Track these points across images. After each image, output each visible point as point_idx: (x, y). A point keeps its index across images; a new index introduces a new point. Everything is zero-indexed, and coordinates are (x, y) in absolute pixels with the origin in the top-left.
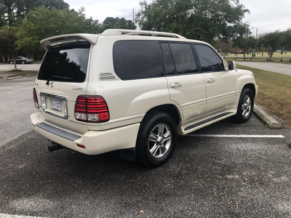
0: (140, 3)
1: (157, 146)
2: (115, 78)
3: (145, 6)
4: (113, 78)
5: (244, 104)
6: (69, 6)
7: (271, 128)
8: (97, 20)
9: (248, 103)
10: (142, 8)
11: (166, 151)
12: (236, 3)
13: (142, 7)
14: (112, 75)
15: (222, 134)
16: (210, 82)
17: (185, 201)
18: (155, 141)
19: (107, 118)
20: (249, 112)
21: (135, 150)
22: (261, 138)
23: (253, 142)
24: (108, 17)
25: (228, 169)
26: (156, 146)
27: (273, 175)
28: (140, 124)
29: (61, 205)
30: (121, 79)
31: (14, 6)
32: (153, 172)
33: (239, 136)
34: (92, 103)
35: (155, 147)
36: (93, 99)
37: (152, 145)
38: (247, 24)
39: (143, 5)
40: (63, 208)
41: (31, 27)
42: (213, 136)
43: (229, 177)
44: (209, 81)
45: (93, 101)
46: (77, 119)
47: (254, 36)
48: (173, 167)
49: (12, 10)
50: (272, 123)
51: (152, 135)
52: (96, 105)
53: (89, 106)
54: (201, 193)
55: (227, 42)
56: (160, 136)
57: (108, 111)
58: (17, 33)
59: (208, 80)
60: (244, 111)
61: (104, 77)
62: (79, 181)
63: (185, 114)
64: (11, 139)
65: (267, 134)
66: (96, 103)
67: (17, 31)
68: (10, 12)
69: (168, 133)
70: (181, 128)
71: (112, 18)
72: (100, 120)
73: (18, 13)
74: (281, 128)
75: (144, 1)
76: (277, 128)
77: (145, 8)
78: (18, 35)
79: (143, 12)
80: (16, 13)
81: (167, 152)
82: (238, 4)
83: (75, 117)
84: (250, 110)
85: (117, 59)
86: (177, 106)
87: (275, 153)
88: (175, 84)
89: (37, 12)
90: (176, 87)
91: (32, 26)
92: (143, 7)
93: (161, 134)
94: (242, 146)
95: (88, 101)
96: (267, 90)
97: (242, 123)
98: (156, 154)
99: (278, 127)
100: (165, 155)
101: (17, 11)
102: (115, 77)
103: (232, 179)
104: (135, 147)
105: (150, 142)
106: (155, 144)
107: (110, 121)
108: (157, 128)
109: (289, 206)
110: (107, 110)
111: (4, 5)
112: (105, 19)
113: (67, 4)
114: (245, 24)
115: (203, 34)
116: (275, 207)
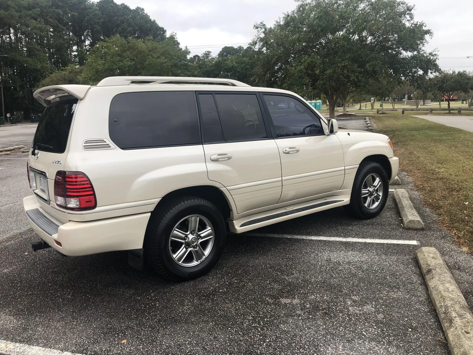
0: (255, 26)
1: (187, 249)
2: (110, 147)
3: (264, 30)
4: (108, 146)
5: (368, 188)
6: (166, 31)
7: (407, 229)
8: (209, 52)
9: (376, 186)
10: (259, 34)
11: (204, 257)
12: (409, 20)
13: (258, 31)
14: (105, 142)
15: (321, 235)
16: (288, 153)
17: (194, 332)
18: (183, 241)
19: (93, 204)
20: (379, 201)
21: (141, 253)
22: (377, 244)
23: (360, 250)
24: (226, 47)
25: (291, 290)
26: (184, 249)
27: (355, 301)
28: (150, 214)
29: (25, 326)
30: (121, 149)
31: (87, 35)
32: (178, 287)
33: (344, 240)
34: (72, 182)
35: (182, 251)
36: (73, 176)
37: (176, 246)
38: (434, 53)
39: (259, 29)
40: (25, 330)
41: (98, 67)
42: (304, 237)
43: (284, 301)
44: (286, 152)
45: (74, 180)
46: (57, 205)
47: (465, 71)
48: (211, 282)
49: (84, 41)
50: (408, 220)
51: (176, 232)
52: (76, 185)
53: (68, 186)
54: (225, 322)
55: (403, 84)
56: (191, 233)
57: (94, 194)
58: (80, 76)
59: (284, 150)
60: (369, 199)
61: (92, 145)
62: (69, 294)
63: (237, 202)
64: (16, 232)
65: (394, 239)
66: (76, 182)
67: (81, 72)
68: (80, 43)
69: (208, 230)
70: (233, 223)
71: (232, 47)
72: (81, 207)
73: (91, 45)
74: (423, 229)
75: (261, 23)
76: (416, 229)
77: (264, 32)
78: (81, 79)
79: (261, 40)
80: (90, 45)
81: (206, 259)
82: (412, 22)
83: (56, 201)
84: (381, 197)
85: (115, 120)
86: (223, 189)
87: (383, 269)
88: (219, 155)
89: (108, 44)
90: (219, 160)
91: (99, 65)
92: (260, 31)
93: (193, 231)
94: (338, 256)
95: (67, 179)
96: (445, 166)
97: (365, 219)
98: (184, 261)
99: (419, 227)
100: (201, 263)
101: (90, 42)
102: (111, 145)
103: (286, 305)
104: (141, 249)
105: (173, 241)
106: (183, 246)
107: (97, 209)
108: (186, 221)
109: (344, 350)
110: (92, 193)
111: (71, 34)
112: (221, 50)
113: (163, 28)
114: (430, 54)
115: (354, 72)
116: (322, 349)
